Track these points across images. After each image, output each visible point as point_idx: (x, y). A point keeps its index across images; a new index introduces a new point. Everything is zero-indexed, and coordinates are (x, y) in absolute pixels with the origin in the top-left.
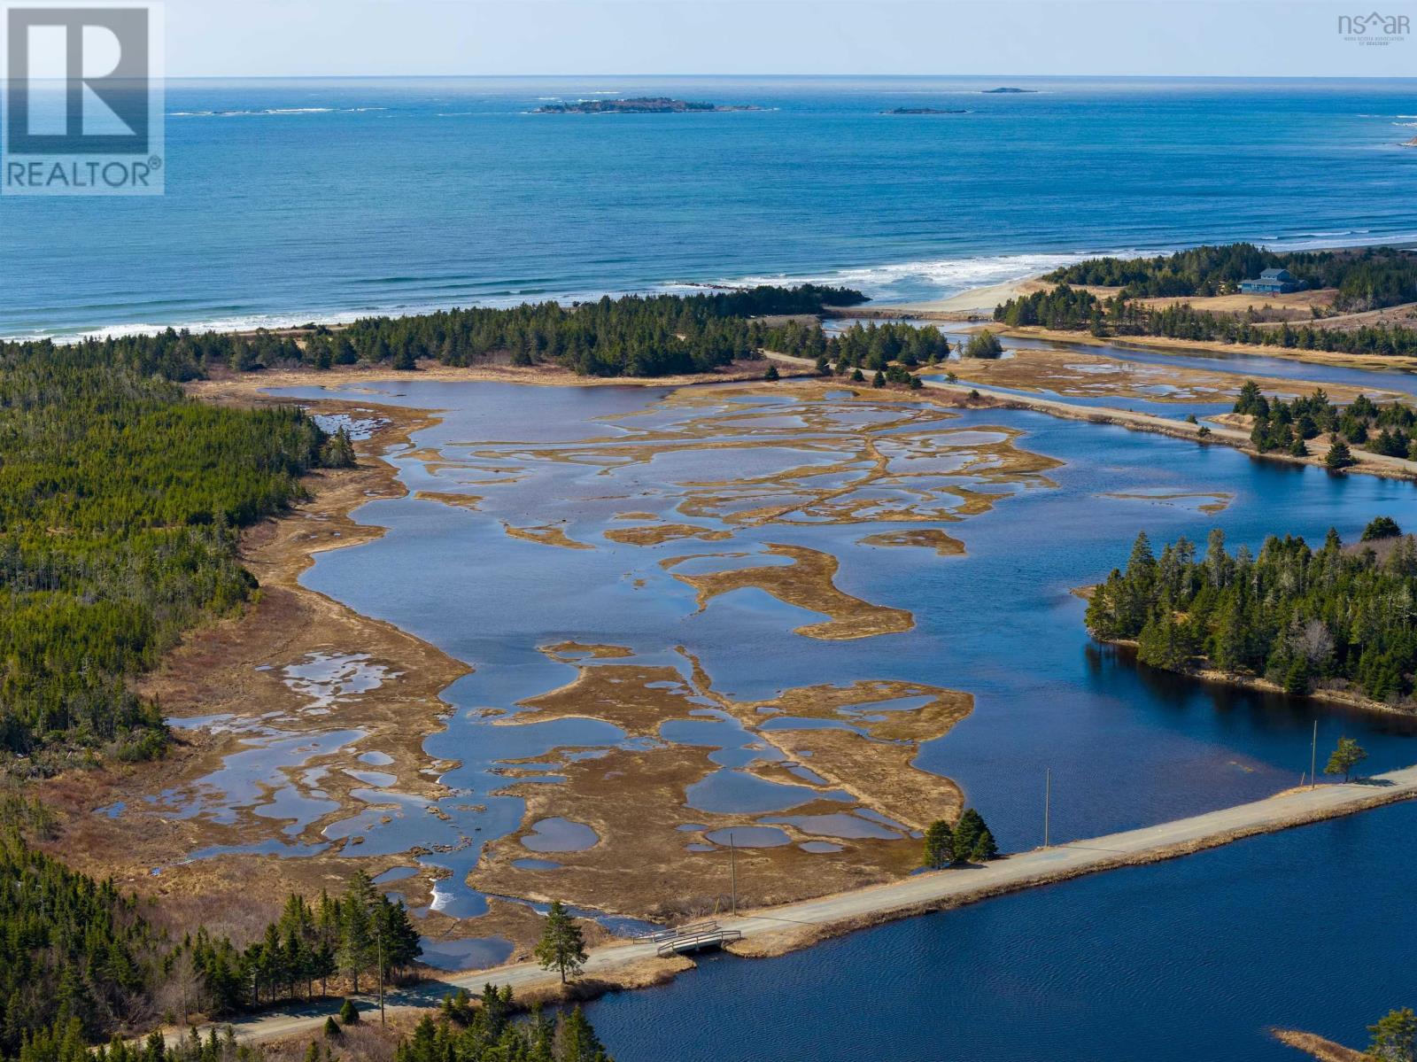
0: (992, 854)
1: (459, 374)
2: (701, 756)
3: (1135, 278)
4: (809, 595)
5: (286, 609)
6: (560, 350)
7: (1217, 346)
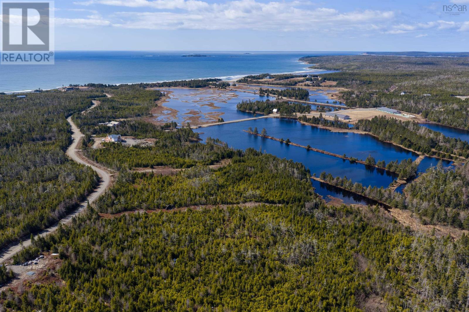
0: (224, 121)
1: (175, 88)
2: (200, 117)
3: (254, 77)
4: (211, 106)
5: (161, 107)
6: (187, 85)
7: (261, 85)
